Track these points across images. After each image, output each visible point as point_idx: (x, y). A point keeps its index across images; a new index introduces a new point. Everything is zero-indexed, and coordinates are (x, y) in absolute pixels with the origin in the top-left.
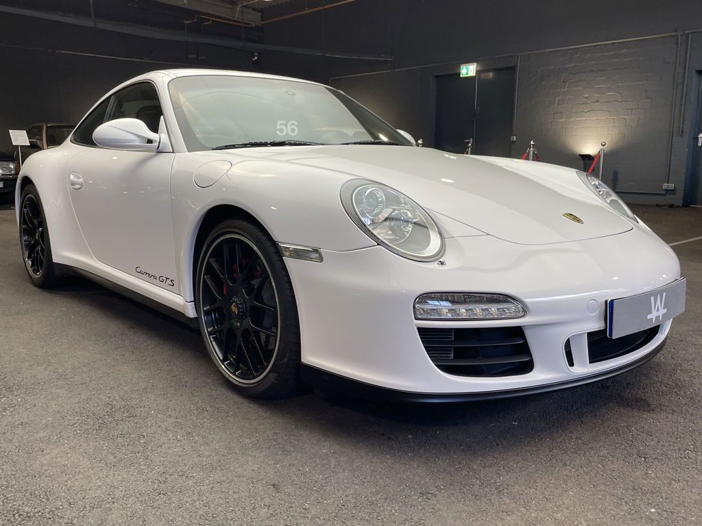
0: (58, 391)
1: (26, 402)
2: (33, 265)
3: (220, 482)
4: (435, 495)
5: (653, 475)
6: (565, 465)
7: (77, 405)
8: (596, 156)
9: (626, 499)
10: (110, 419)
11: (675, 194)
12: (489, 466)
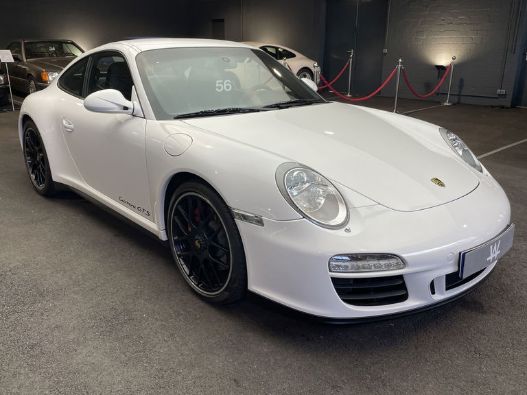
0: (76, 296)
1: (56, 307)
2: (36, 179)
3: (200, 377)
4: (342, 388)
5: (485, 369)
6: (426, 361)
7: (91, 309)
8: (448, 67)
9: (467, 391)
10: (116, 322)
11: (505, 98)
12: (376, 363)
